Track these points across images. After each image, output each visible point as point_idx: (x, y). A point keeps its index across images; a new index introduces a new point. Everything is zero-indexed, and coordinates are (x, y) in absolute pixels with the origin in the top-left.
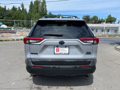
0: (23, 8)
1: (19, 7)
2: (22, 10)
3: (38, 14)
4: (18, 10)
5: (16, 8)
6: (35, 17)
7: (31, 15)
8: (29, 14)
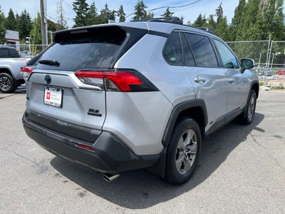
0: (219, 18)
1: (211, 16)
2: (218, 21)
3: (254, 28)
4: (208, 22)
5: (205, 20)
6: (244, 36)
7: (235, 33)
8: (231, 29)
